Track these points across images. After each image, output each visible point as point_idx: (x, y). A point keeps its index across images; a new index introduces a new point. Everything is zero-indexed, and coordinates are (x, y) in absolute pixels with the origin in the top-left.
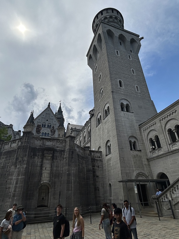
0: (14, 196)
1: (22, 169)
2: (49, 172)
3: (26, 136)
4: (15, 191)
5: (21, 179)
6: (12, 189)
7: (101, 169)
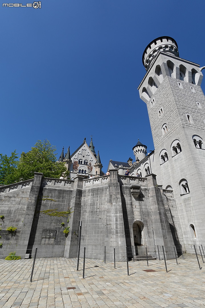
0: (117, 233)
1: (118, 207)
2: (139, 210)
3: (114, 174)
4: (117, 228)
5: (120, 216)
6: (113, 226)
7: (175, 209)
